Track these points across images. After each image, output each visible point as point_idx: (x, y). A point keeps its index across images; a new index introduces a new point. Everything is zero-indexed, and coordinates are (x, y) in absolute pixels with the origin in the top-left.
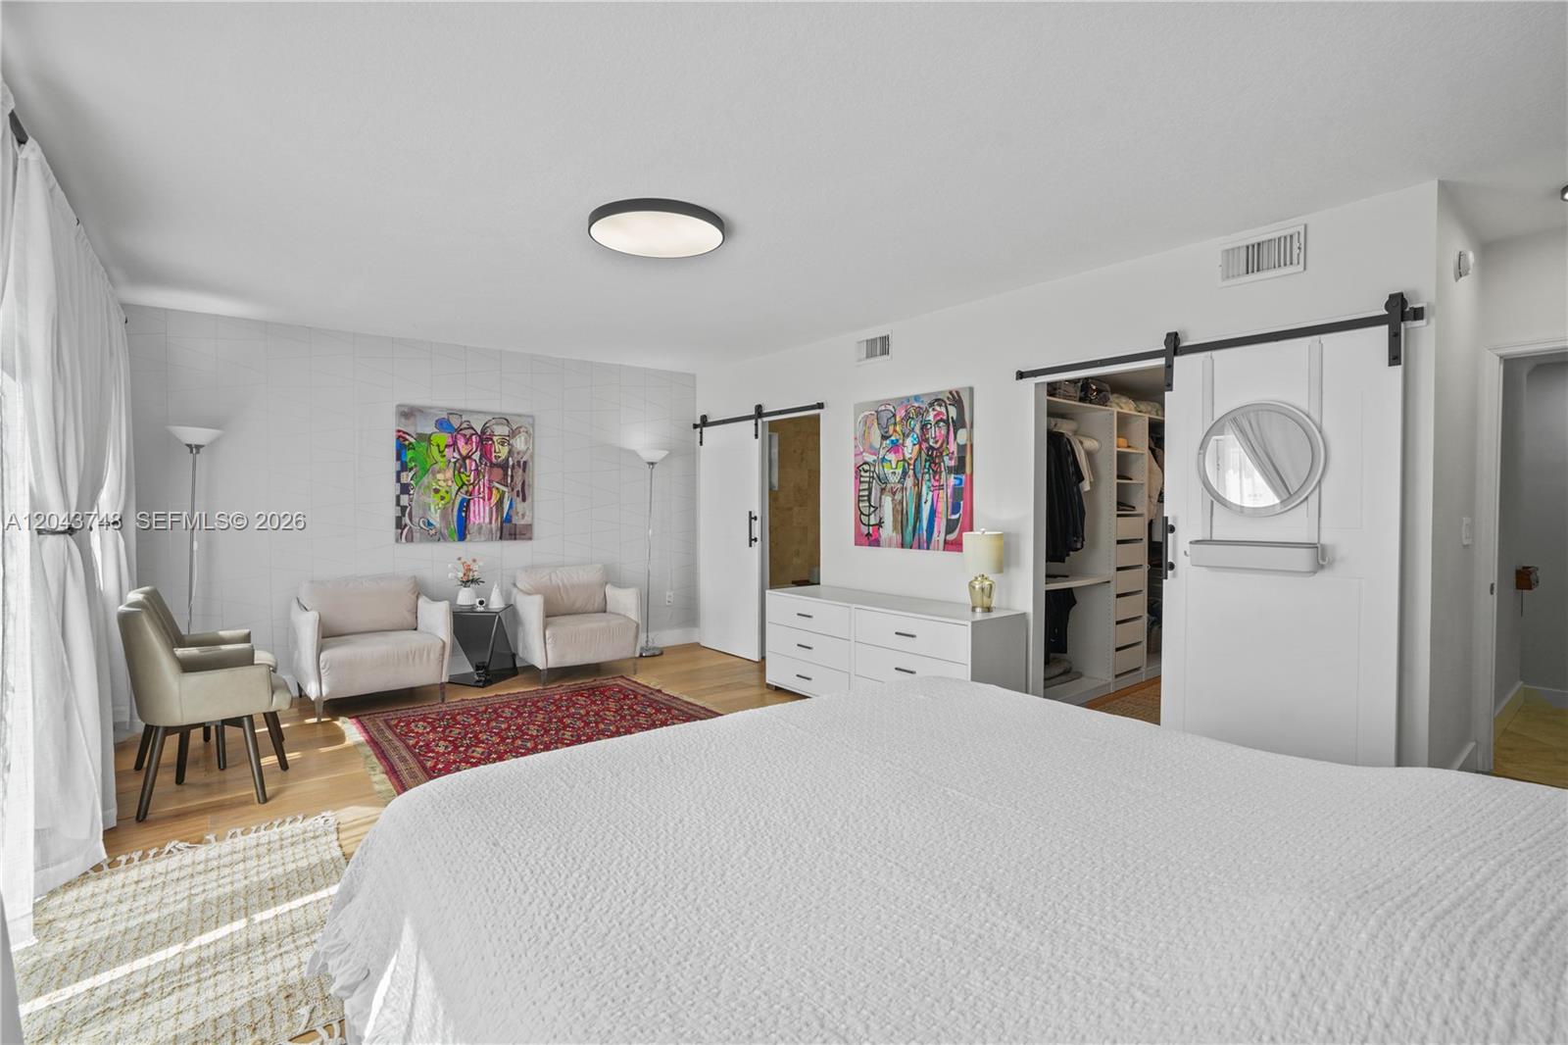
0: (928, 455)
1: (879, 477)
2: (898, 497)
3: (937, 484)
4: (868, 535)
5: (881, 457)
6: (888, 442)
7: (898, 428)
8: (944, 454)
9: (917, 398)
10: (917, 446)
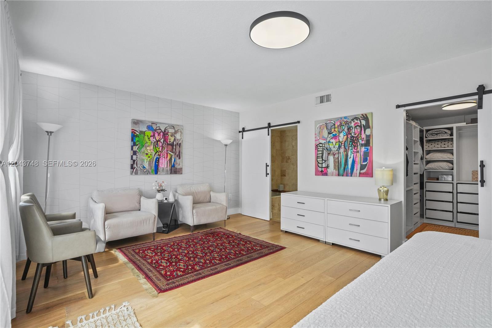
0: (351, 139)
1: (327, 149)
2: (336, 156)
3: (356, 151)
4: (322, 171)
5: (327, 141)
6: (331, 135)
7: (336, 130)
8: (359, 139)
9: (345, 118)
10: (346, 136)
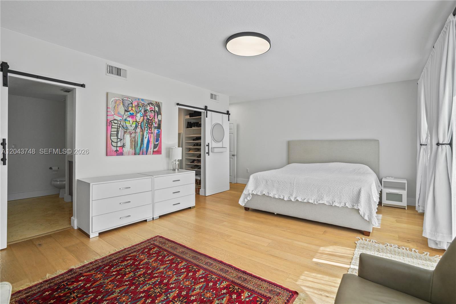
0: (147, 121)
2: (133, 135)
4: (117, 151)
5: (124, 118)
6: (128, 113)
7: (133, 109)
8: (153, 122)
9: (142, 100)
10: (142, 117)
